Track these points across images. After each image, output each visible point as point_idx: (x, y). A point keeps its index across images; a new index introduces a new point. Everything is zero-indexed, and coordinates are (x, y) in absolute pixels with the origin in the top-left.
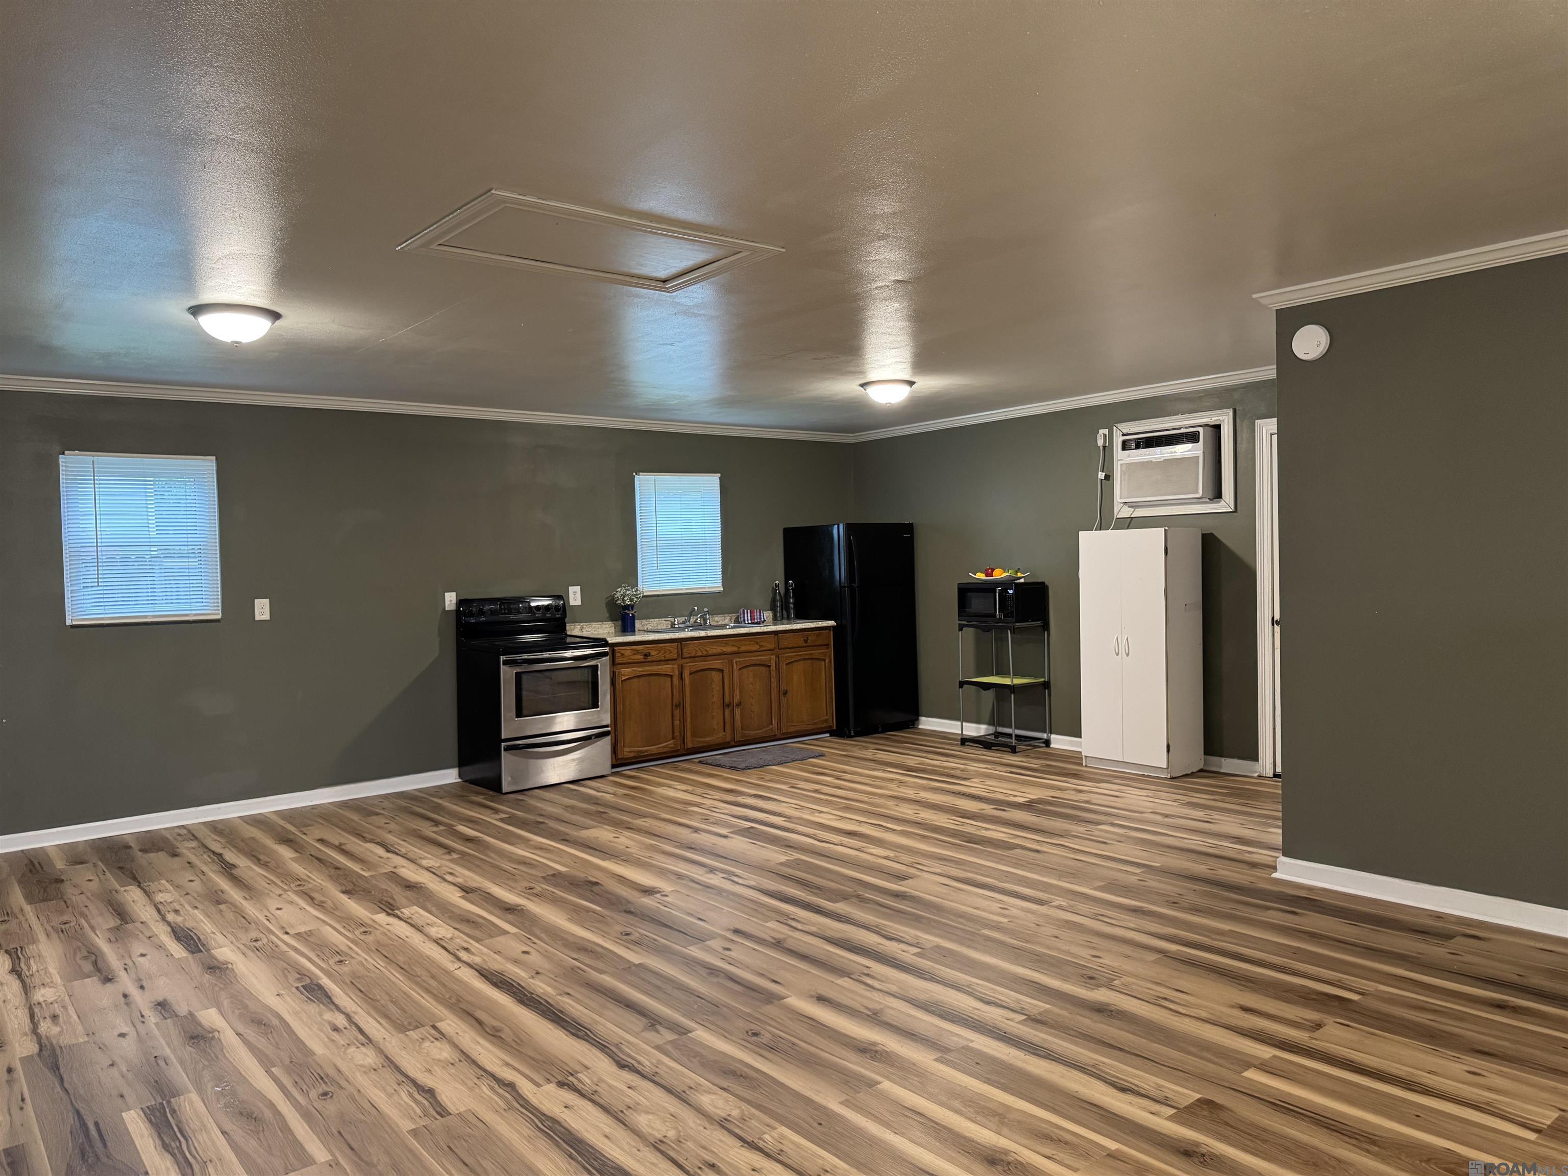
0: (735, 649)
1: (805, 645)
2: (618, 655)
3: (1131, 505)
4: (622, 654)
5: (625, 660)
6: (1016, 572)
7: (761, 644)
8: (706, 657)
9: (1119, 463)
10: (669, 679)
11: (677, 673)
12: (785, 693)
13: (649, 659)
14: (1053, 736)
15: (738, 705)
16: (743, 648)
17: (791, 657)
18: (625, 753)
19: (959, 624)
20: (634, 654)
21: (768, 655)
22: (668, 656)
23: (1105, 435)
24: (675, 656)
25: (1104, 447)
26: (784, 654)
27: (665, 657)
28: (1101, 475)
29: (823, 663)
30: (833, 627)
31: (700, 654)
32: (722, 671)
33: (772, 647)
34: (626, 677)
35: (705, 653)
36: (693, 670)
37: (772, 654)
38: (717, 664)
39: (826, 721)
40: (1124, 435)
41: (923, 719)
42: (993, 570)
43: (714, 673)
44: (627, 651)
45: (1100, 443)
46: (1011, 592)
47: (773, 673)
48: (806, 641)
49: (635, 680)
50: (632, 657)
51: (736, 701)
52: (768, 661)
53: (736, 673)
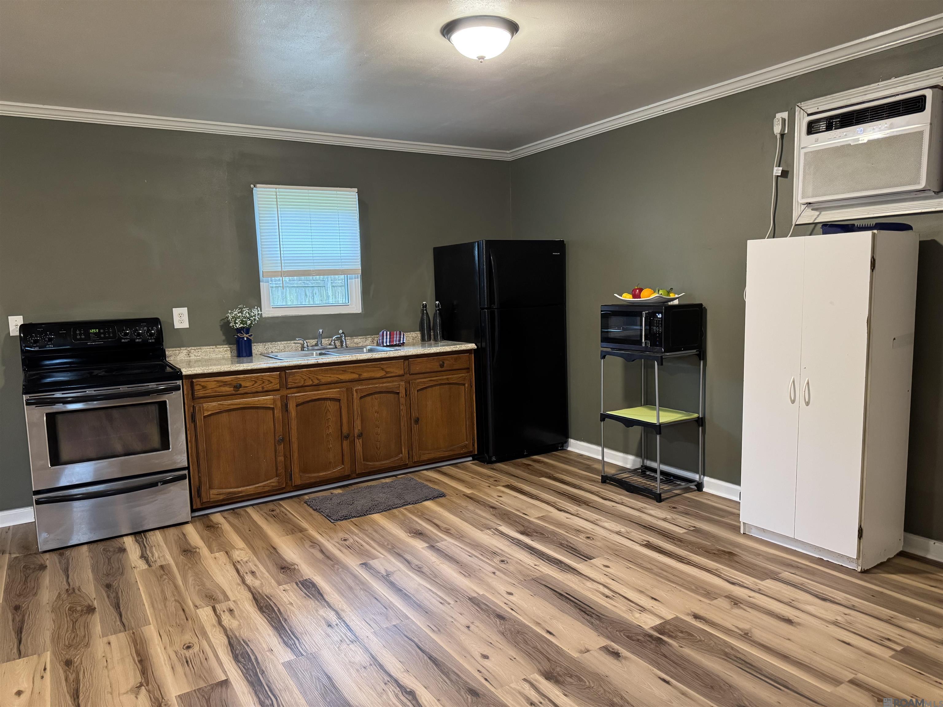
0: (355, 376)
1: (440, 369)
2: (197, 388)
3: (816, 206)
4: (204, 387)
5: (209, 392)
6: (669, 293)
7: (388, 370)
8: (317, 386)
9: (803, 151)
10: (271, 411)
11: (279, 404)
12: (417, 421)
13: (242, 391)
14: (706, 479)
15: (360, 435)
16: (365, 375)
17: (424, 382)
18: (212, 496)
19: (602, 351)
20: (220, 386)
21: (396, 381)
22: (267, 387)
23: (784, 120)
24: (277, 386)
25: (782, 135)
26: (415, 379)
27: (263, 388)
28: (777, 171)
29: (462, 387)
30: (474, 350)
31: (309, 382)
32: (339, 400)
33: (401, 372)
34: (209, 413)
35: (316, 382)
36: (301, 400)
37: (402, 381)
38: (332, 392)
39: (465, 446)
40: (809, 115)
41: (572, 441)
42: (641, 290)
43: (328, 403)
44: (211, 383)
45: (777, 129)
46: (660, 316)
47: (402, 400)
48: (442, 366)
49: (225, 415)
50: (218, 389)
51: (356, 432)
52: (397, 387)
53: (356, 402)
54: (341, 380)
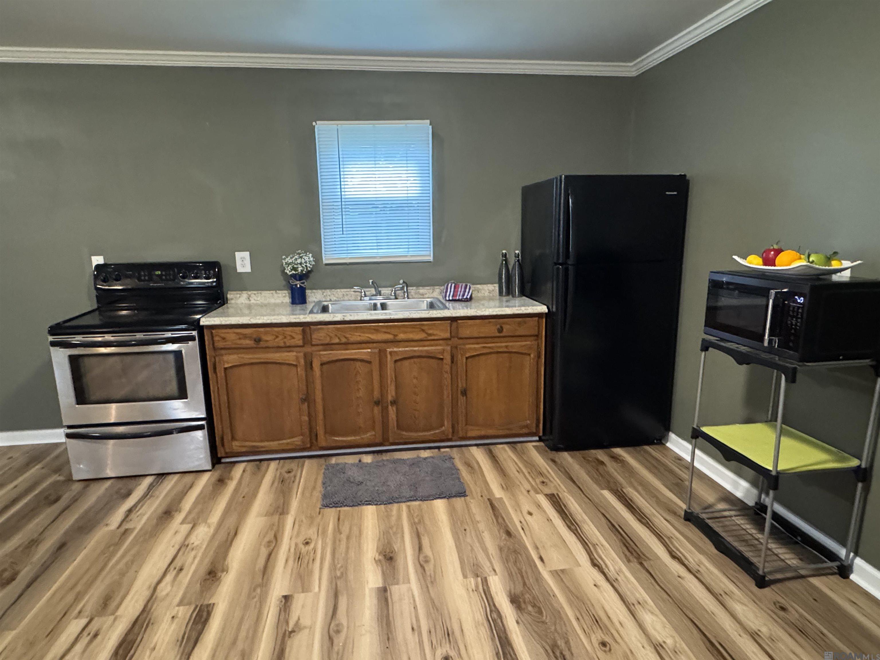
0: (390, 337)
1: (498, 335)
2: (216, 339)
4: (223, 339)
5: (228, 344)
6: (829, 260)
7: (430, 332)
8: (347, 345)
10: (295, 369)
11: (302, 361)
12: (464, 392)
13: (262, 344)
15: (394, 403)
16: (402, 336)
17: (475, 349)
18: (234, 448)
19: (704, 340)
20: (240, 339)
21: (440, 345)
22: (289, 342)
24: (300, 343)
26: (464, 344)
27: (285, 343)
29: (528, 358)
30: (546, 313)
31: (337, 341)
32: (369, 362)
33: (447, 335)
34: (230, 365)
35: (344, 340)
36: (325, 359)
37: (448, 345)
38: (361, 353)
39: (527, 426)
42: (778, 252)
43: (358, 364)
44: (231, 336)
46: (801, 300)
47: (447, 368)
48: (500, 330)
49: (247, 368)
50: (237, 342)
51: (390, 398)
52: (439, 353)
53: (390, 365)
54: (372, 339)
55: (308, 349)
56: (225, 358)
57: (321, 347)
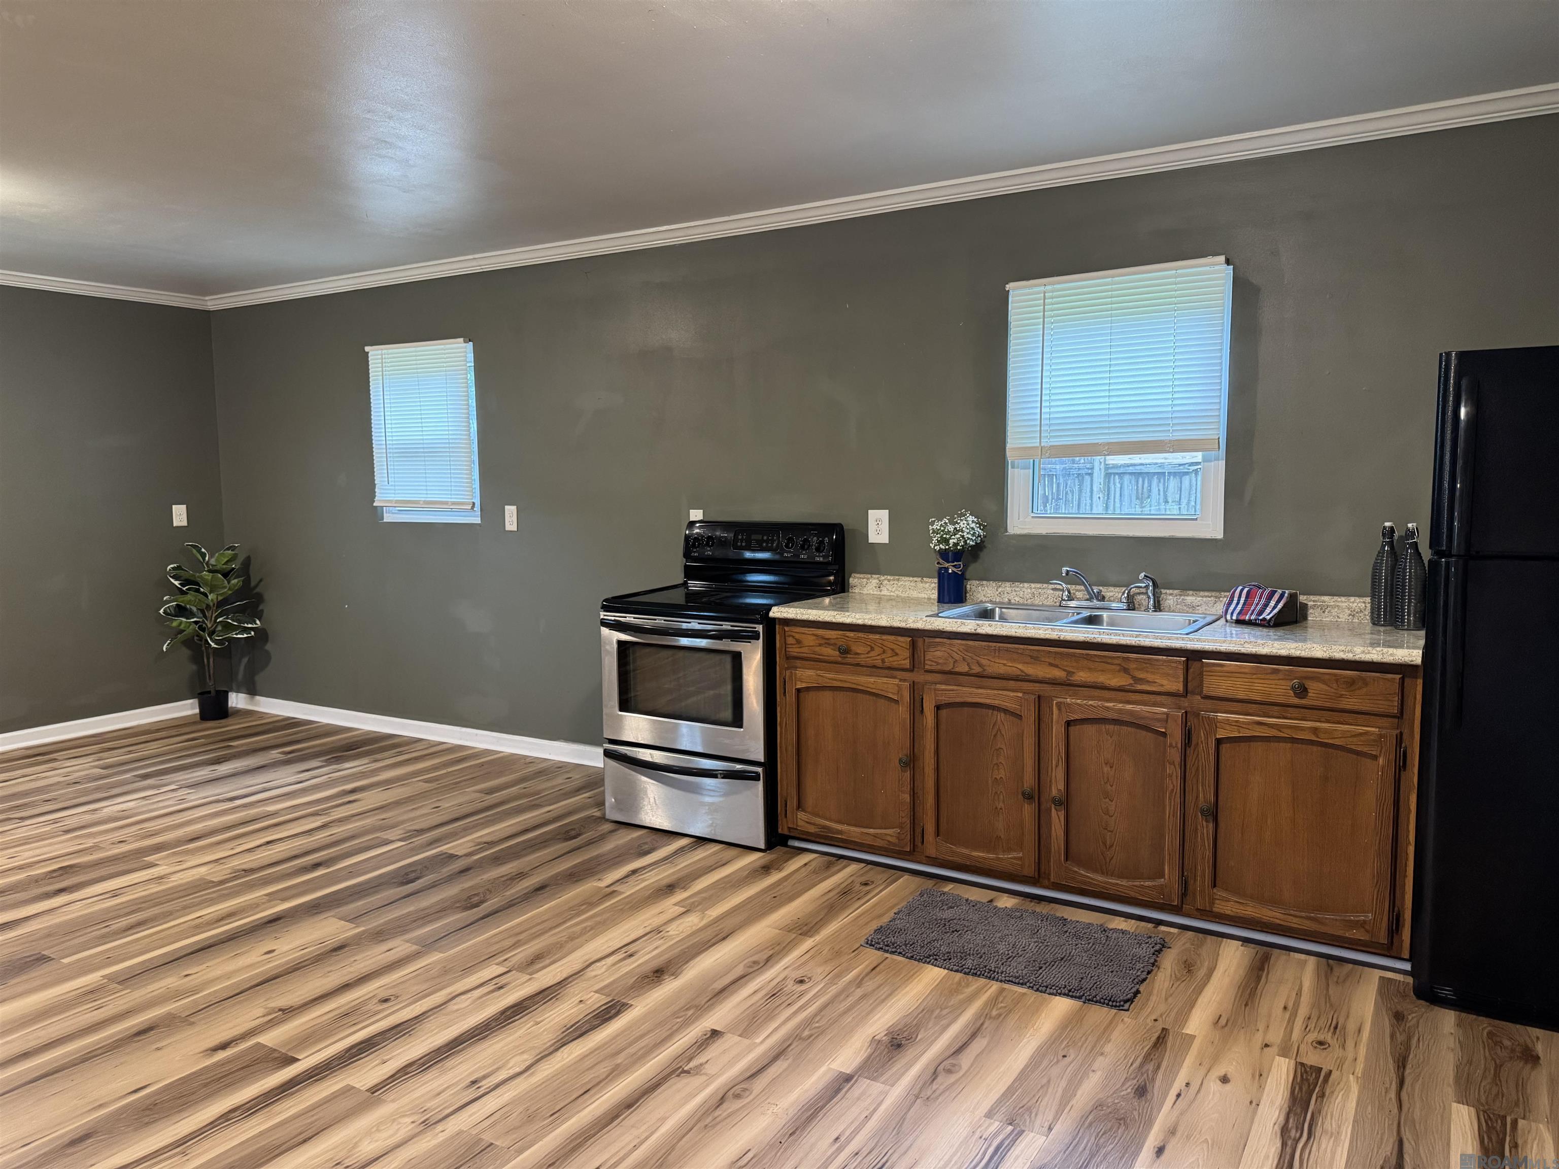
1: (1296, 701)
2: (789, 640)
4: (799, 642)
5: (805, 651)
7: (1140, 675)
8: (979, 678)
10: (894, 706)
11: (907, 697)
13: (850, 659)
15: (1061, 803)
17: (1239, 725)
18: (800, 823)
20: (820, 645)
21: (1160, 705)
22: (890, 661)
24: (909, 664)
26: (1214, 711)
27: (883, 661)
29: (1368, 763)
31: (963, 668)
32: (1018, 716)
33: (1178, 687)
34: (804, 685)
35: (976, 669)
36: (944, 699)
37: (1177, 706)
38: (1007, 698)
39: (1364, 926)
43: (1001, 716)
44: (809, 638)
47: (1174, 754)
48: (1302, 691)
50: (817, 649)
51: (1054, 793)
52: (1158, 720)
53: (1057, 728)
54: (1027, 675)
55: (919, 677)
56: (799, 673)
57: (939, 677)
